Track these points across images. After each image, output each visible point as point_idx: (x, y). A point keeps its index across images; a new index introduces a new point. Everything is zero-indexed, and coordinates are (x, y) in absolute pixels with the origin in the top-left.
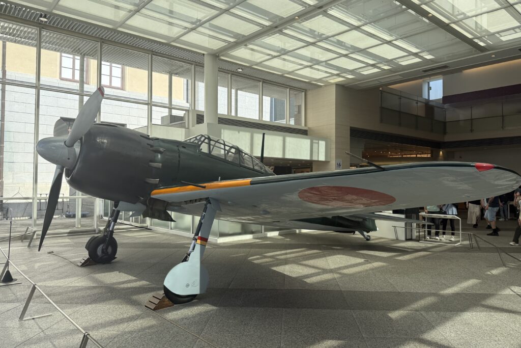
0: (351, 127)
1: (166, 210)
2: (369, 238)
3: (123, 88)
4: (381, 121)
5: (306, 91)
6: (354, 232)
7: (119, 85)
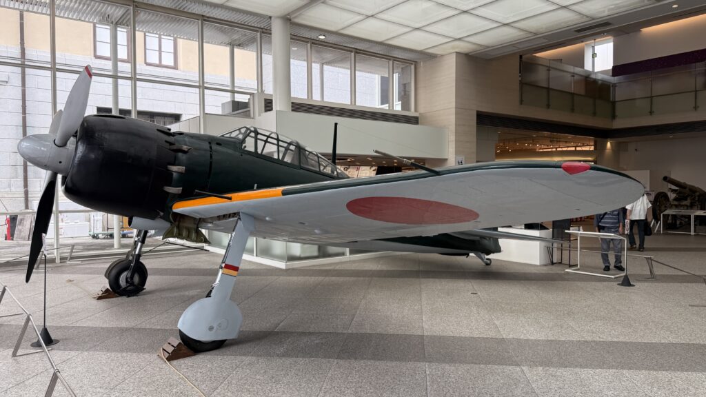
0: (478, 112)
1: (198, 228)
2: (488, 262)
3: (175, 68)
4: (521, 102)
5: (416, 63)
6: (468, 255)
7: (172, 64)
